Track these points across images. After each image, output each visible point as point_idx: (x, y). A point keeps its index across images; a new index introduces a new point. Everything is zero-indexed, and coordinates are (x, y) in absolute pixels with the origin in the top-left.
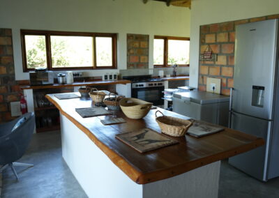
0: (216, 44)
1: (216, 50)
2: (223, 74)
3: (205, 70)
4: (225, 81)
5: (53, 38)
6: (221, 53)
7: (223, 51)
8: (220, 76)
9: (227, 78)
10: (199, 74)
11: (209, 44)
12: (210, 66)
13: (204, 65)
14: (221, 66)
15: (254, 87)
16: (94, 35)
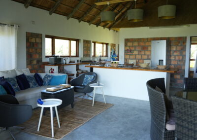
0: (133, 46)
1: (133, 49)
2: (137, 58)
3: (128, 57)
4: (137, 61)
5: (56, 41)
6: (135, 50)
7: (137, 49)
8: (135, 59)
9: (139, 59)
10: (125, 59)
11: (129, 46)
12: (130, 55)
13: (127, 55)
14: (136, 55)
15: (160, 60)
16: (70, 39)
